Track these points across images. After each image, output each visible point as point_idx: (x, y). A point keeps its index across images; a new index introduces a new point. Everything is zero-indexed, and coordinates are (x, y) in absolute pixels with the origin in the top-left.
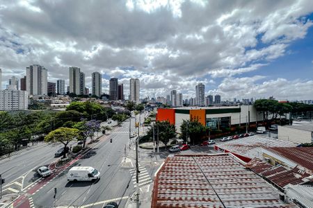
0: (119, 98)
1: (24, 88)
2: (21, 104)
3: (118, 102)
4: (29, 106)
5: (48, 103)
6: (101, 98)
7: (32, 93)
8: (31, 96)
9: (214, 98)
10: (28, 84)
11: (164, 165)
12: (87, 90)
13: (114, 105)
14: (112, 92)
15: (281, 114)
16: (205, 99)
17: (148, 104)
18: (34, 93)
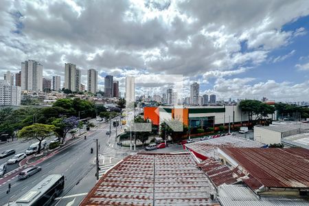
0: (115, 96)
1: (19, 84)
2: (14, 100)
3: (112, 99)
4: (22, 101)
5: (42, 98)
6: (96, 96)
7: (26, 89)
8: (26, 92)
9: (209, 97)
10: (23, 80)
11: (122, 163)
12: (82, 86)
13: (108, 103)
14: (106, 89)
15: (265, 115)
16: (200, 99)
17: (142, 102)
18: (29, 89)
